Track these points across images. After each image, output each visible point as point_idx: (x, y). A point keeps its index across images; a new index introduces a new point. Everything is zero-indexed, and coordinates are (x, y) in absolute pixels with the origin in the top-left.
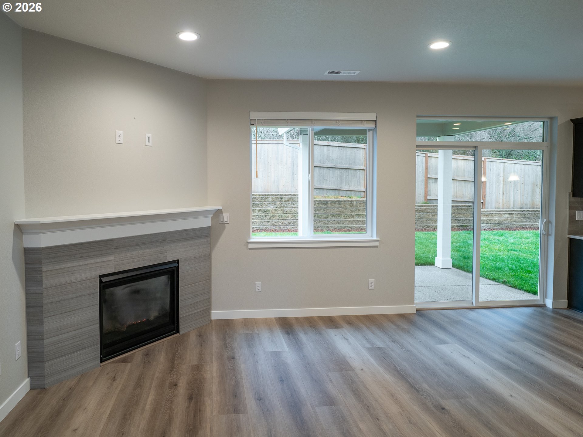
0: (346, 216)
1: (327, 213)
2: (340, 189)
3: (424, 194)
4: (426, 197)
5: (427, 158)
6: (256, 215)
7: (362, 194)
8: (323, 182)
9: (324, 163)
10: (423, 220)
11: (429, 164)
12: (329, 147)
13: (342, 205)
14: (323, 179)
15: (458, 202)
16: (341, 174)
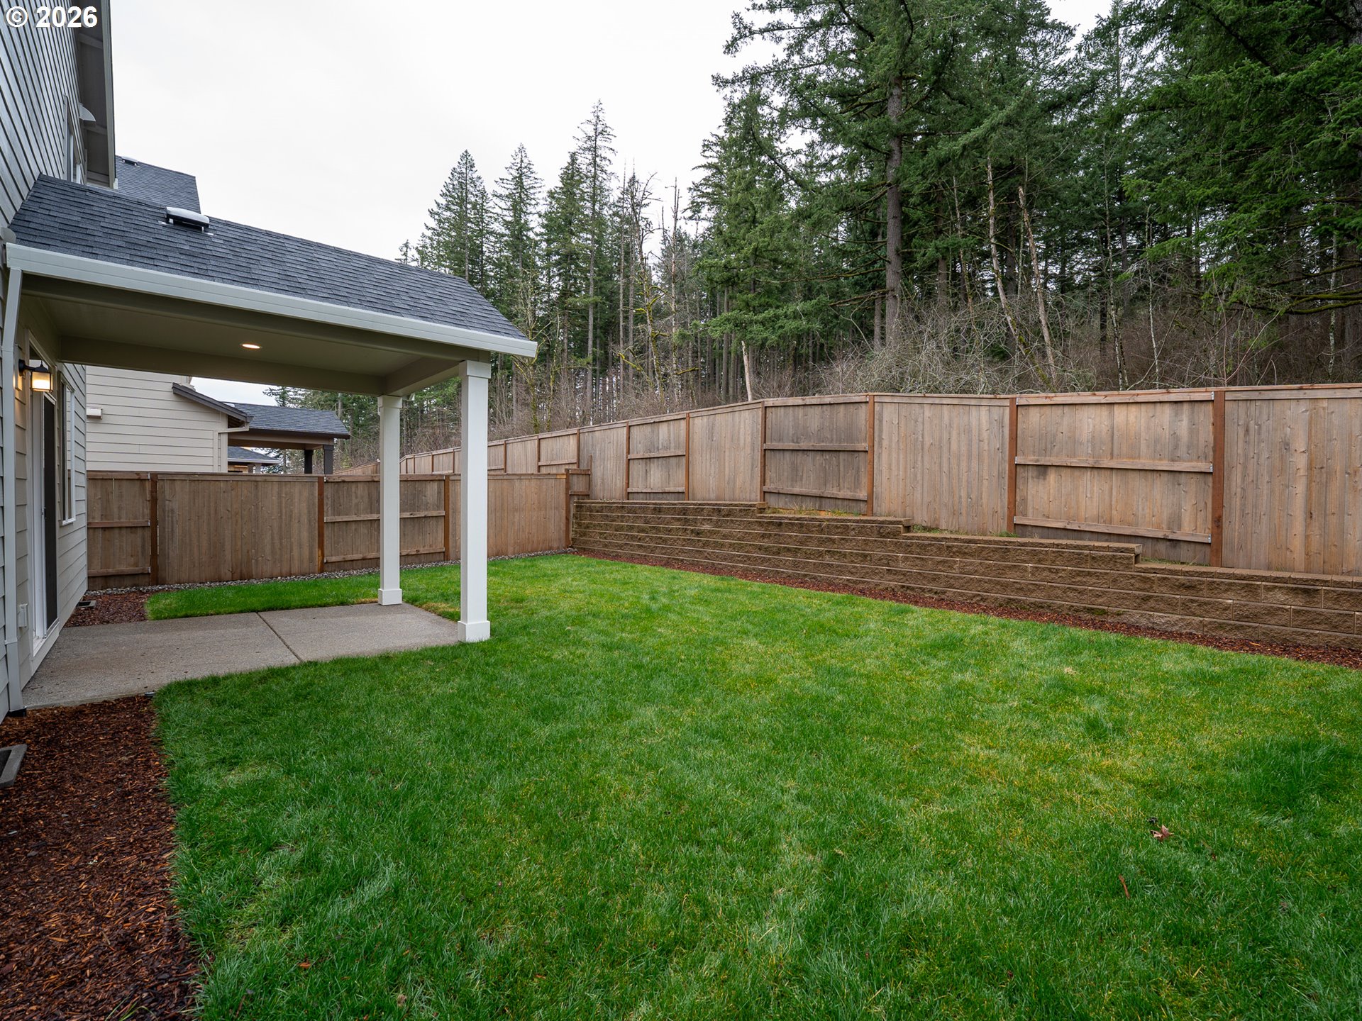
4: (1010, 519)
5: (1015, 408)
7: (861, 507)
9: (798, 442)
12: (807, 408)
16: (826, 463)
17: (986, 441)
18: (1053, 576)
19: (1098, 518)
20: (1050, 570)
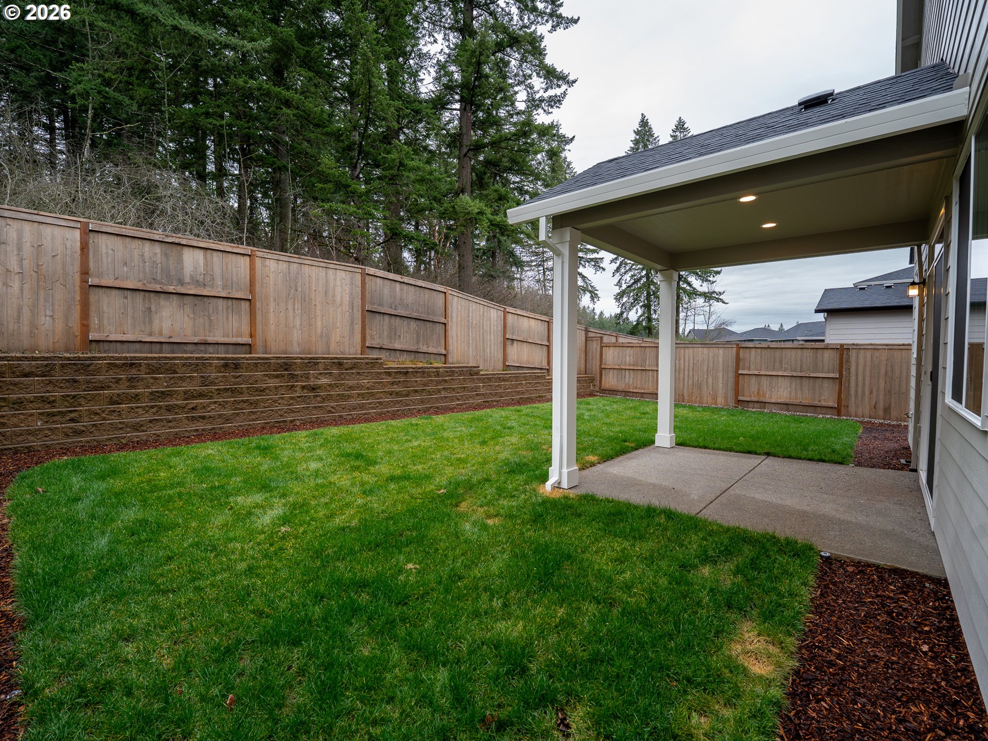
0: (431, 391)
1: (408, 387)
2: (417, 350)
3: (503, 357)
4: (504, 362)
5: (505, 313)
6: (298, 397)
9: (395, 309)
11: (506, 321)
12: (403, 284)
13: (426, 375)
14: (395, 334)
16: (418, 328)
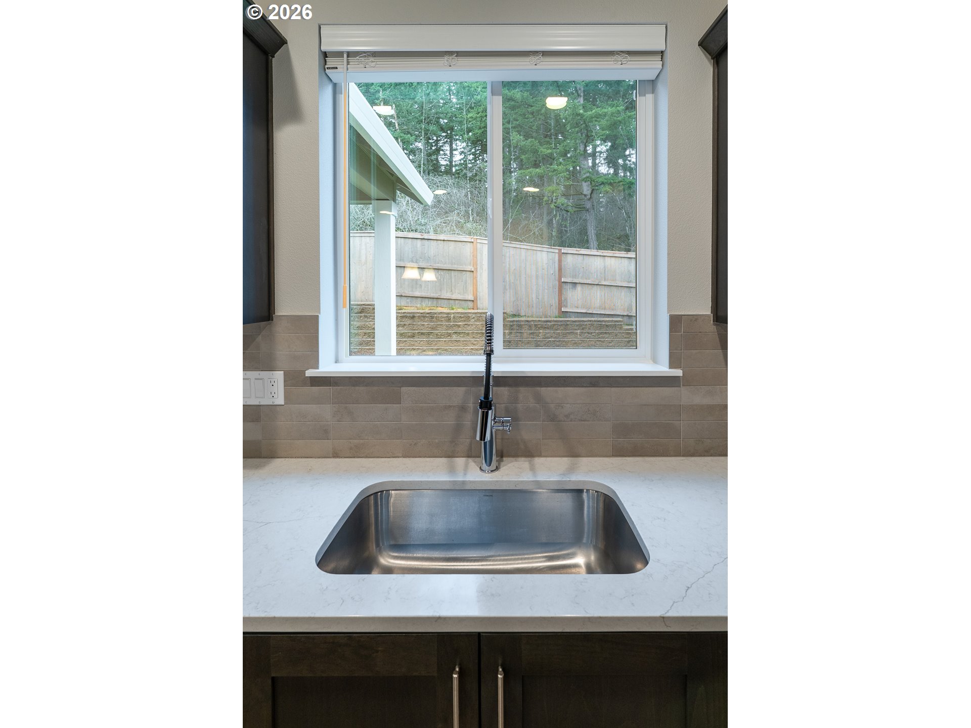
0: (439, 334)
1: (414, 330)
2: (439, 297)
3: (557, 304)
4: (560, 309)
5: (561, 254)
7: (471, 304)
8: (416, 288)
10: (550, 341)
11: (563, 263)
13: (434, 319)
15: (599, 315)
16: (441, 277)
17: (546, 269)
18: (589, 335)
19: (600, 308)
20: (588, 333)
